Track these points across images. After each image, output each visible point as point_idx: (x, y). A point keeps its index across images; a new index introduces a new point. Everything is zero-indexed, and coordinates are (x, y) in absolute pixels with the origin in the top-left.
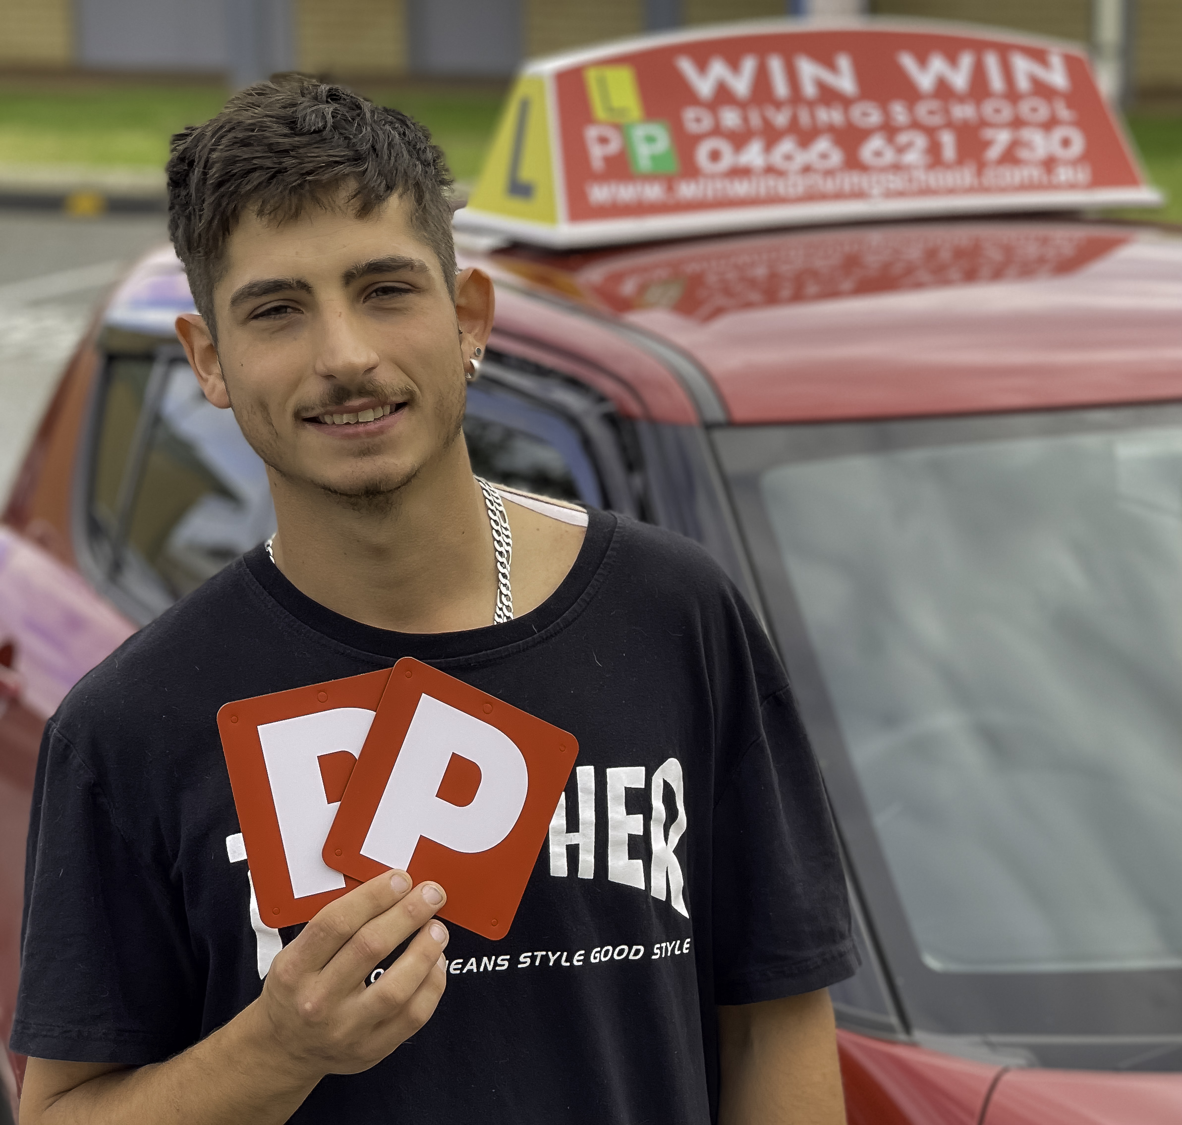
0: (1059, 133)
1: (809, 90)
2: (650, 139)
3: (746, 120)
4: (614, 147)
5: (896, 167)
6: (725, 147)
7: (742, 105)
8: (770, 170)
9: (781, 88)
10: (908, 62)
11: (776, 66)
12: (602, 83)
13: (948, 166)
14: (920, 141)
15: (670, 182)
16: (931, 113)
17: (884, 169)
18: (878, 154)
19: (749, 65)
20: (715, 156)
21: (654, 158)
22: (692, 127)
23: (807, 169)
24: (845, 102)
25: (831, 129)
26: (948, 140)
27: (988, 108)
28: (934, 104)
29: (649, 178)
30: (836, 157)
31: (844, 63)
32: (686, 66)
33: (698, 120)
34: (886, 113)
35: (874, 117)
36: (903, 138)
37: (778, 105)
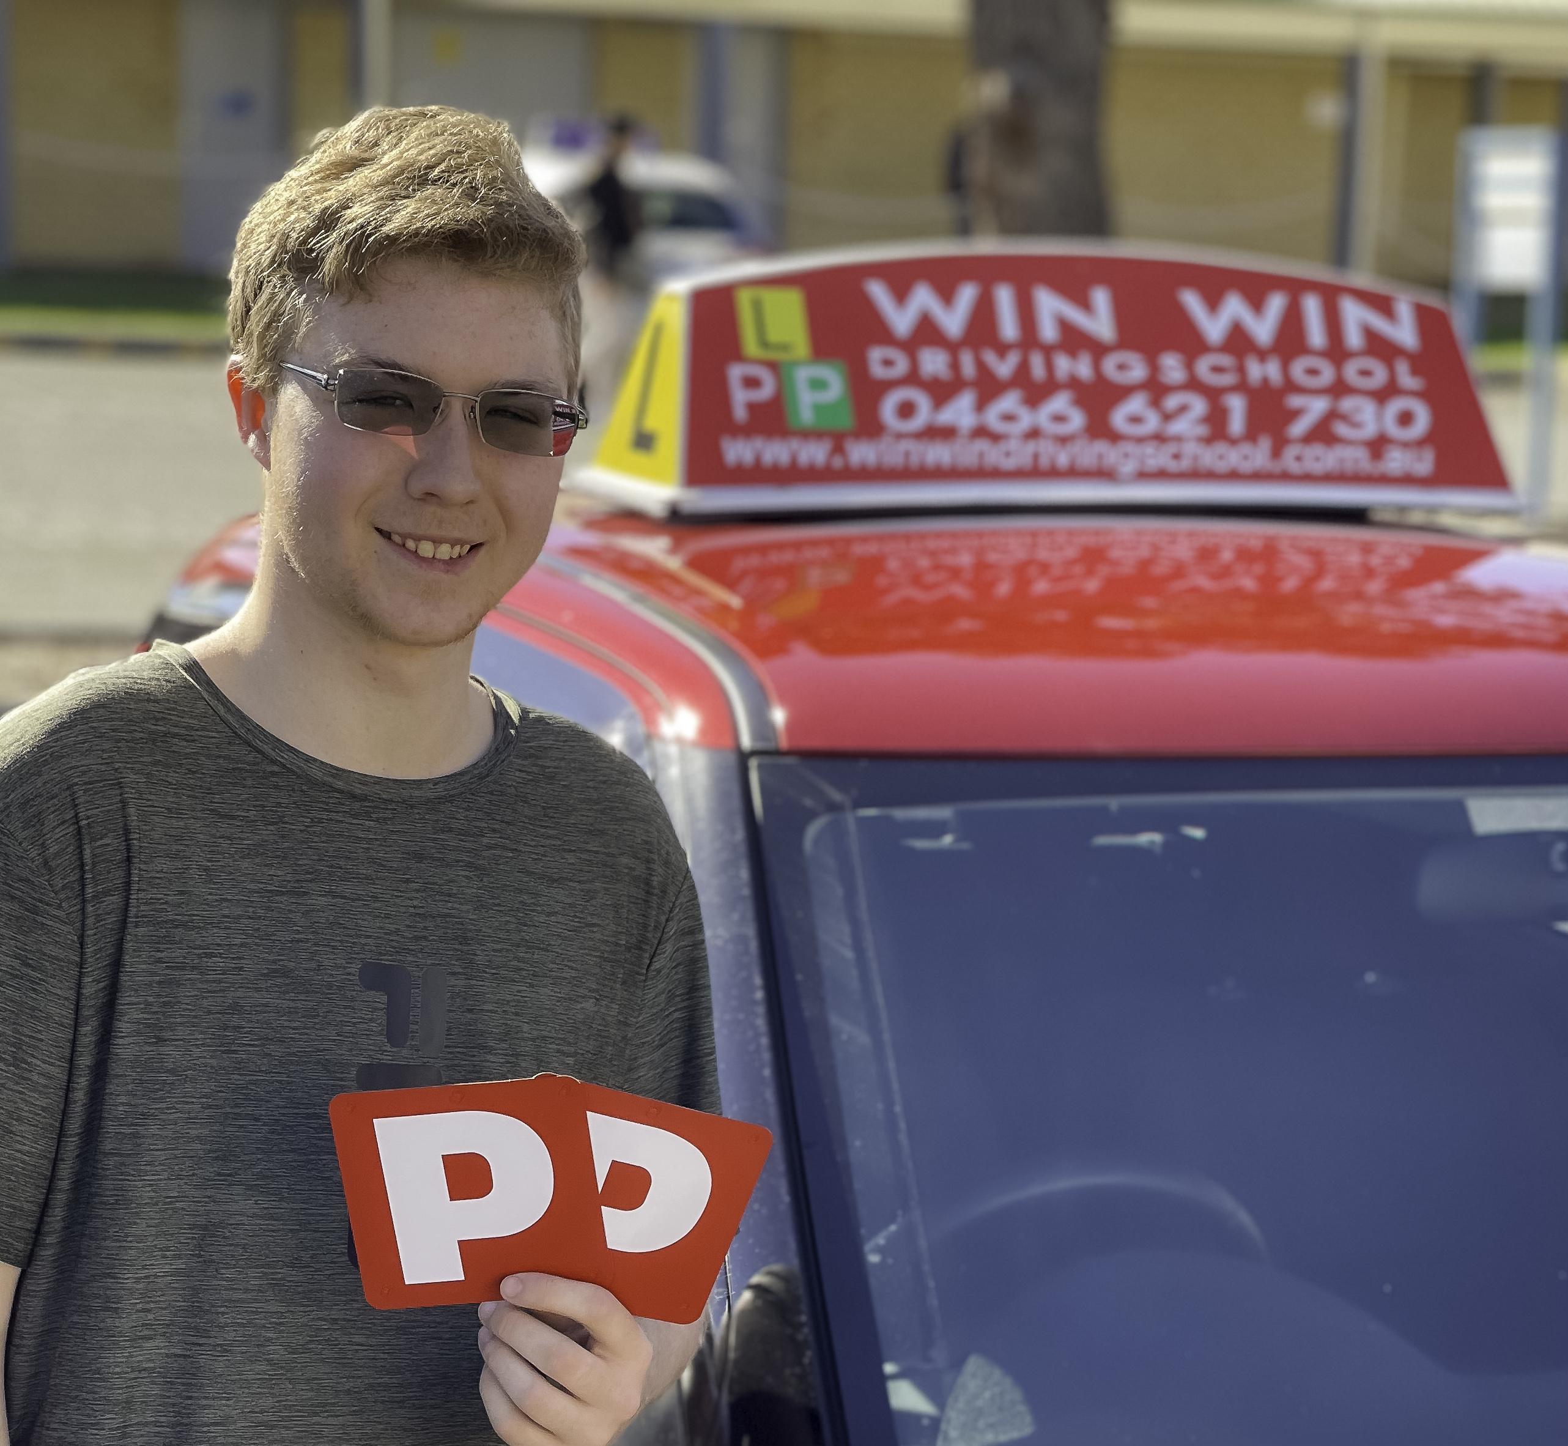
0: (1396, 406)
1: (1048, 332)
2: (818, 384)
3: (955, 366)
4: (766, 392)
5: (1159, 438)
6: (922, 401)
7: (952, 348)
8: (981, 432)
9: (1009, 328)
10: (1192, 301)
11: (1005, 298)
12: (758, 307)
13: (1233, 442)
14: (1199, 406)
15: (839, 442)
16: (1217, 369)
17: (1140, 440)
18: (1136, 420)
19: (967, 295)
20: (906, 410)
21: (818, 408)
22: (878, 371)
23: (1034, 434)
24: (1098, 350)
25: (1074, 383)
26: (1237, 405)
27: (1298, 368)
28: (1225, 360)
29: (808, 434)
30: (1077, 420)
31: (1101, 298)
32: (878, 292)
33: (888, 363)
34: (1154, 368)
35: (1138, 372)
36: (1172, 402)
37: (1002, 349)
